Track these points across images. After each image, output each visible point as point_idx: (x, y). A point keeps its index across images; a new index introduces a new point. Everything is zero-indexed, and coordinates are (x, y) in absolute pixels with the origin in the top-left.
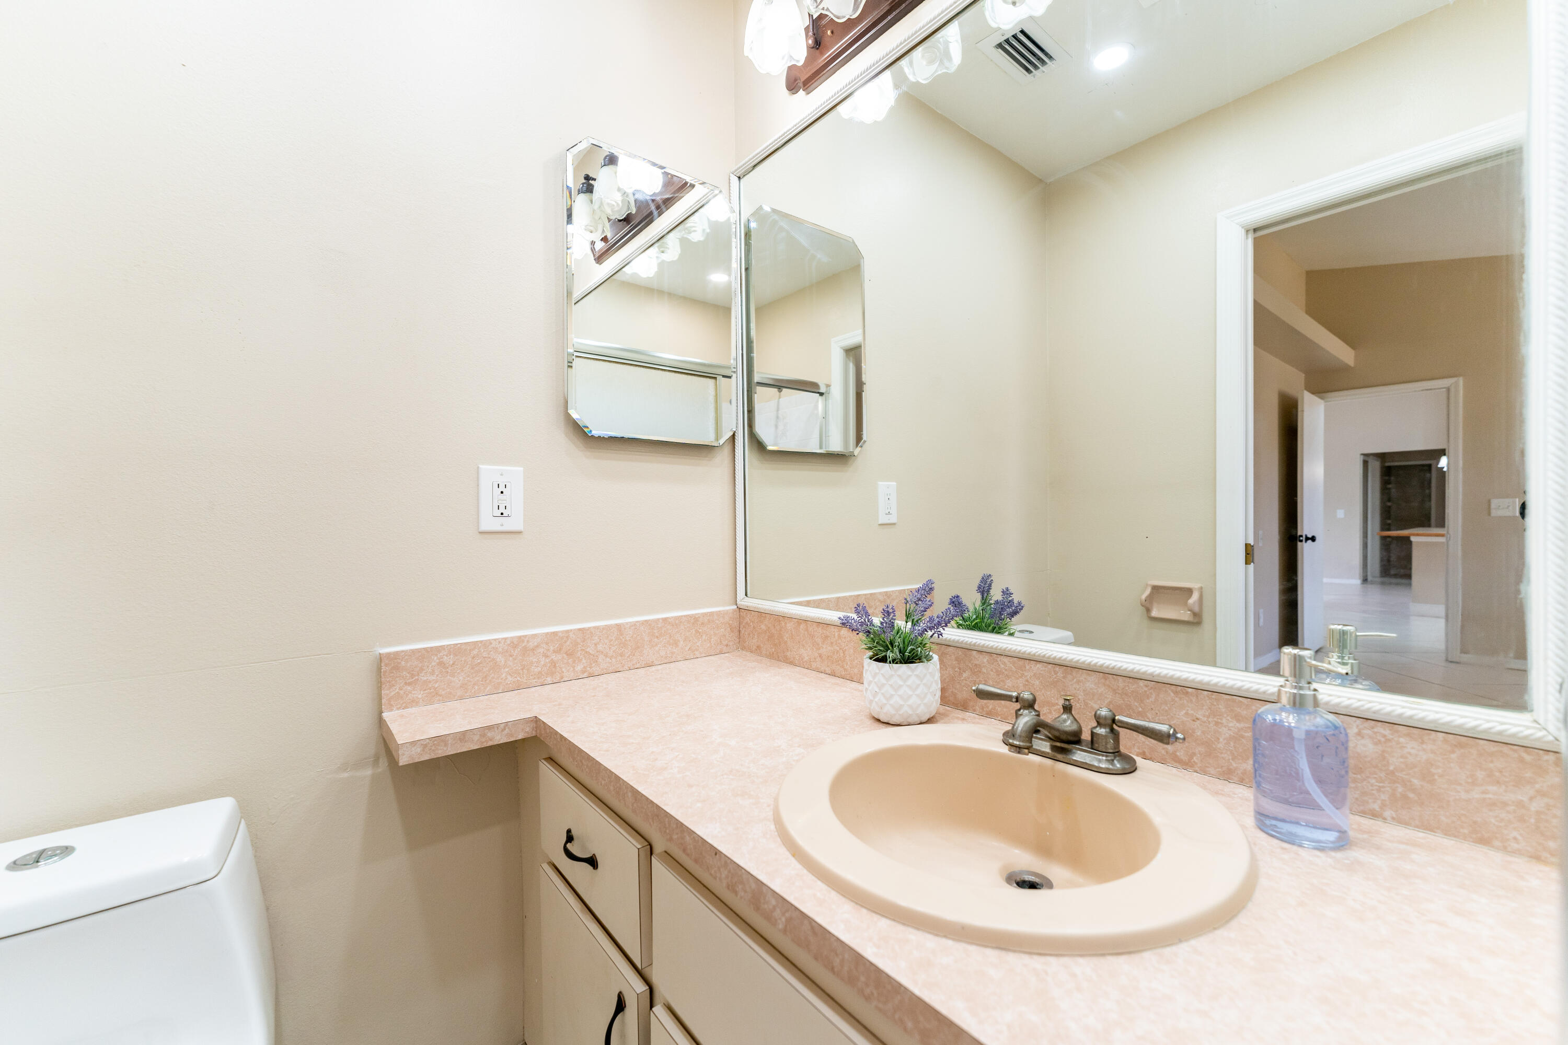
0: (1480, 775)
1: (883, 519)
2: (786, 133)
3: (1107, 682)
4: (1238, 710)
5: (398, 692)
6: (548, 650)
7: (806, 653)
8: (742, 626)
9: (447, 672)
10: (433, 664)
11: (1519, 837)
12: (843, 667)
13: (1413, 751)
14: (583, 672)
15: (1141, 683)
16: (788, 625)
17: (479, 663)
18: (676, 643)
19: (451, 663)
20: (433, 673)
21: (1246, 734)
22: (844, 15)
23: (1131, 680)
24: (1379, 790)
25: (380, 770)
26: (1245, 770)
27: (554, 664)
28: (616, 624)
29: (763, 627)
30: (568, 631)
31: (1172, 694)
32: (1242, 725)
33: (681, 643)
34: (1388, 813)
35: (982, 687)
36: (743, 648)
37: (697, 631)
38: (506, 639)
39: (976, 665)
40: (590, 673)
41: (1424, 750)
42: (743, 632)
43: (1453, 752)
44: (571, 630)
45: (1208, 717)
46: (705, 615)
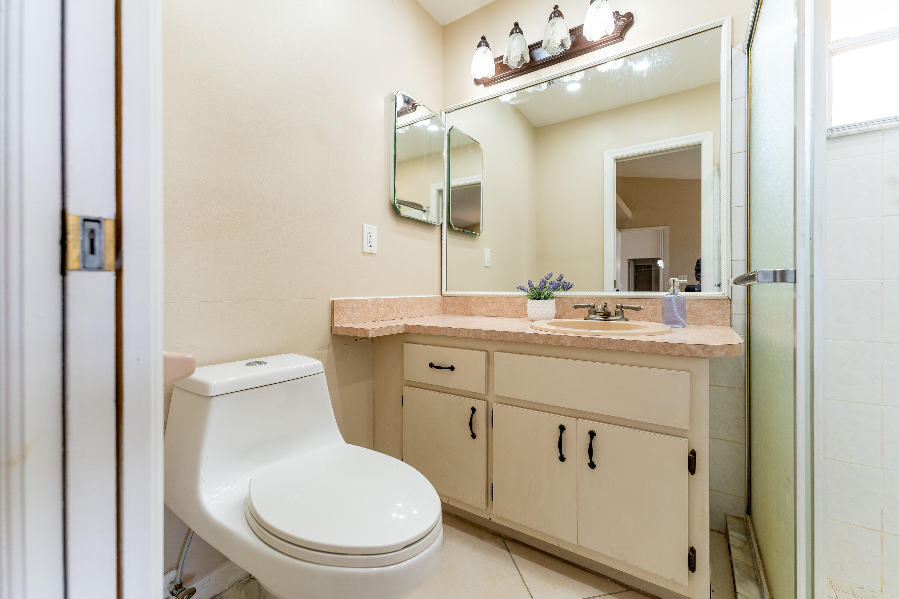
0: (711, 308)
1: (486, 265)
2: (475, 100)
3: (613, 301)
4: (653, 302)
5: (339, 317)
6: (385, 306)
7: (482, 310)
8: (444, 304)
9: (354, 311)
10: (350, 307)
11: (719, 322)
12: (502, 312)
13: (697, 305)
14: (396, 317)
15: (624, 300)
16: (472, 300)
17: (364, 308)
18: (423, 308)
19: (356, 307)
20: (350, 311)
21: (655, 309)
22: (514, 66)
23: (621, 299)
24: (689, 317)
25: (330, 351)
26: (655, 319)
27: (386, 311)
28: (406, 298)
29: (458, 302)
30: (391, 299)
31: (634, 301)
32: (654, 307)
33: (425, 309)
34: (691, 323)
35: (576, 304)
36: (445, 313)
37: (430, 304)
38: (372, 299)
39: (564, 303)
40: (398, 318)
41: (699, 305)
42: (445, 306)
43: (706, 304)
44: (392, 298)
45: (644, 306)
46: (432, 297)
